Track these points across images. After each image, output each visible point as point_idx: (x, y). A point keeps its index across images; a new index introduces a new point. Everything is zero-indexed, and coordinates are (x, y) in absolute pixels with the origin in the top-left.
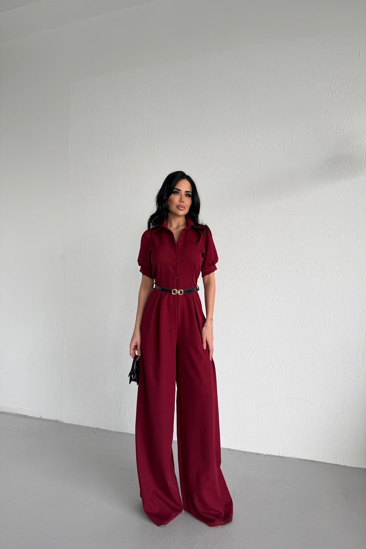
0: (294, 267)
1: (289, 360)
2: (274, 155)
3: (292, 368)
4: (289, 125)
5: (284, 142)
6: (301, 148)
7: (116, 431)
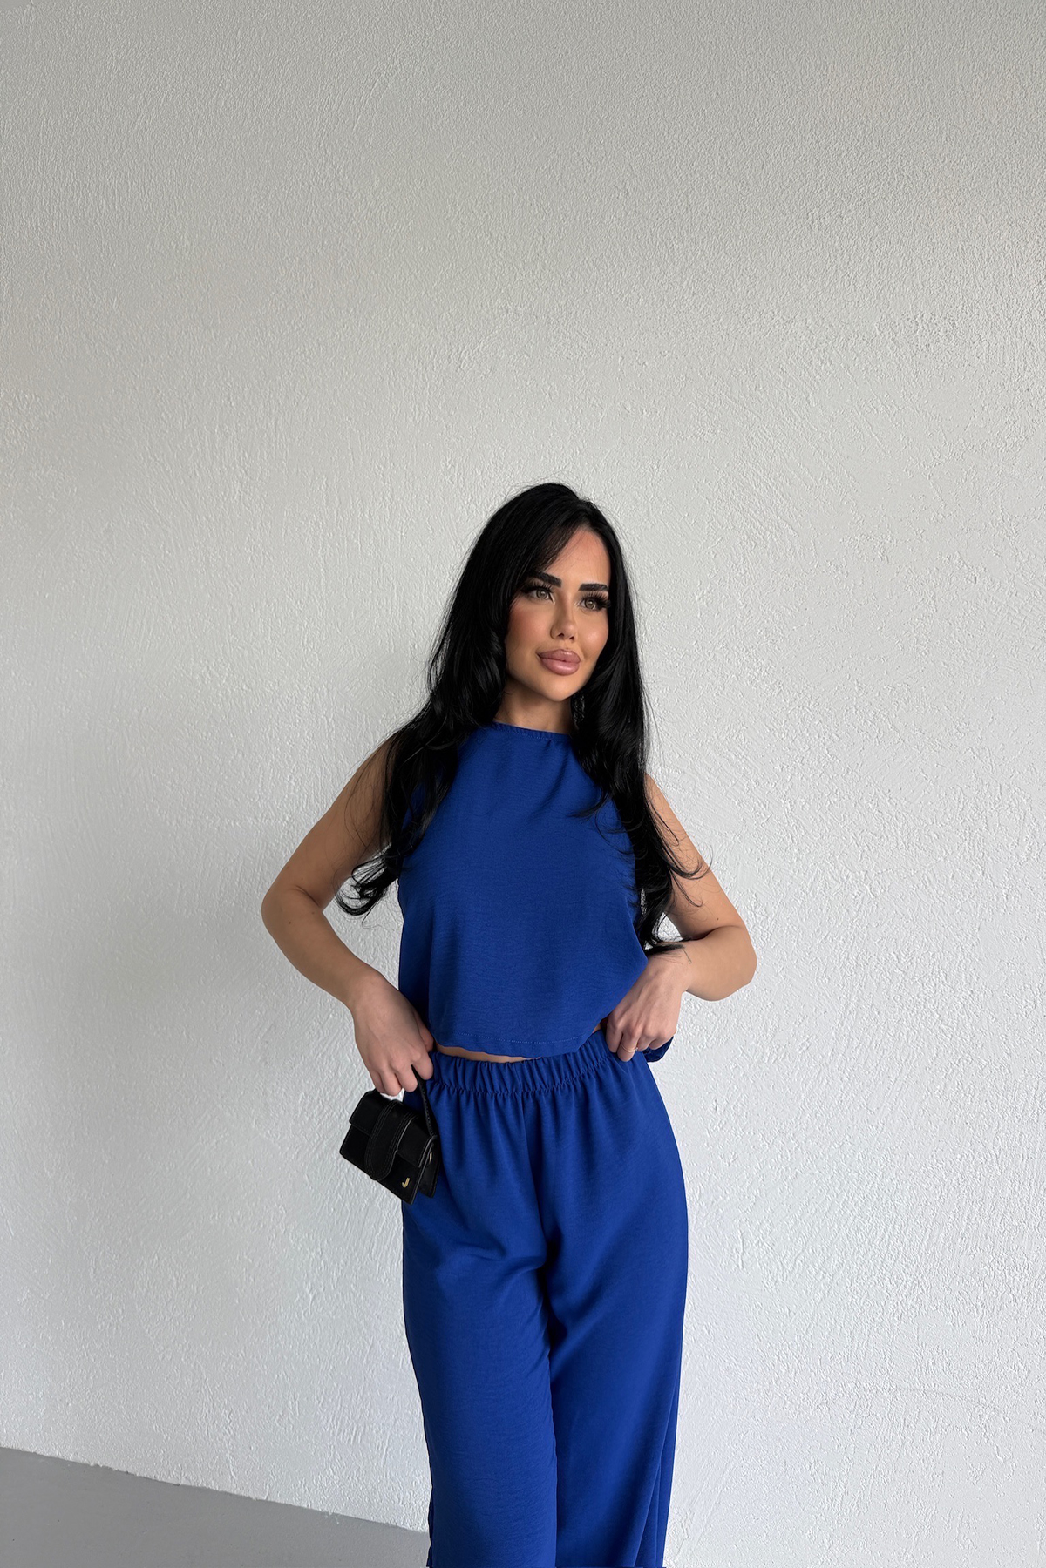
0: (945, 859)
1: (911, 1241)
2: (867, 369)
3: (922, 1269)
4: (934, 241)
5: (911, 317)
6: (985, 345)
7: (175, 1483)
